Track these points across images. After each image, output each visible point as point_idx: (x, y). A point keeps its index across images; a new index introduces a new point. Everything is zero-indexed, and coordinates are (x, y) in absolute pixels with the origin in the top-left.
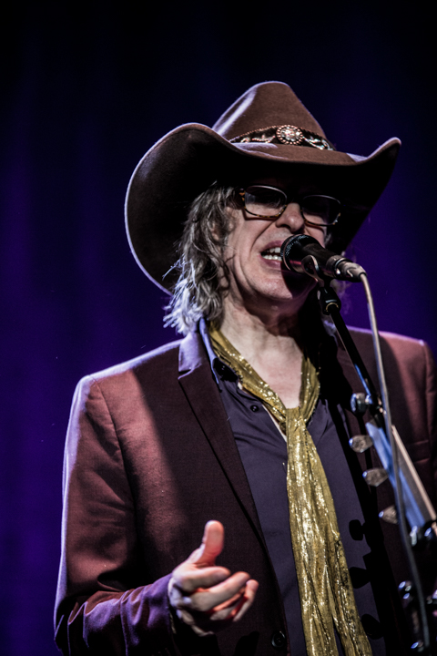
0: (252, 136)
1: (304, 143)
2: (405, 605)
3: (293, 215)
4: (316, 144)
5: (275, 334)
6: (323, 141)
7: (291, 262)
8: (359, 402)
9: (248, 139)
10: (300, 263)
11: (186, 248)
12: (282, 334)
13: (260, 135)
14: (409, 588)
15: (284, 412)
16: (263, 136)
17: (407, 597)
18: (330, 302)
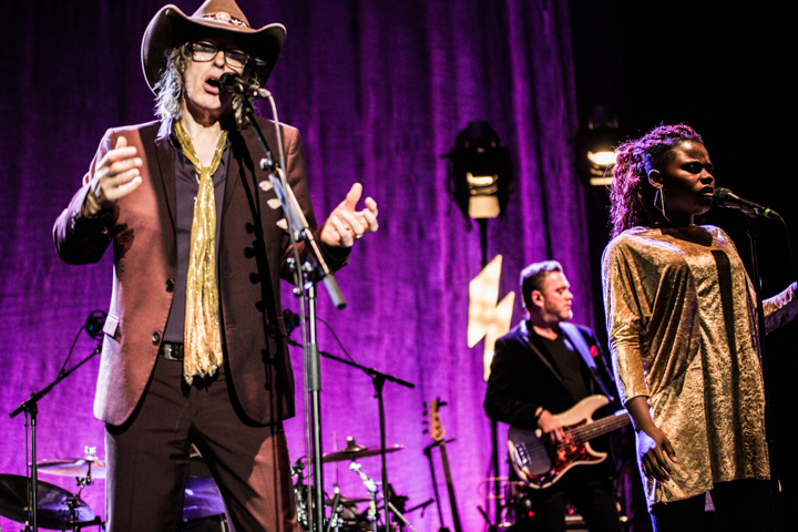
1: (230, 22)
8: (265, 164)
15: (201, 168)
18: (248, 110)
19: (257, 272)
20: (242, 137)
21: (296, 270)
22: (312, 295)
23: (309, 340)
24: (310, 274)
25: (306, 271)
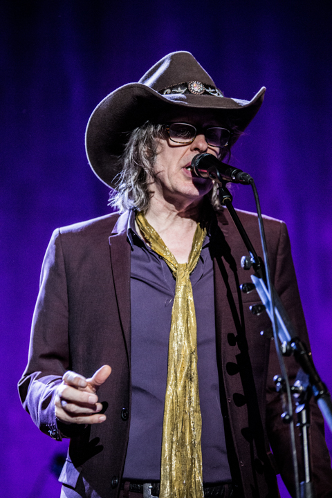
0: (171, 89)
1: (206, 93)
2: (278, 390)
3: (201, 142)
4: (213, 92)
5: (182, 217)
6: (217, 90)
7: (199, 170)
8: (247, 261)
9: (169, 91)
10: (206, 171)
11: (126, 161)
12: (187, 217)
13: (176, 87)
14: (280, 380)
15: (176, 266)
16: (179, 88)
17: (278, 384)
18: (226, 197)
19: (242, 393)
20: (222, 233)
21: (284, 390)
22: (304, 421)
23: (302, 478)
24: (302, 393)
25: (296, 391)
